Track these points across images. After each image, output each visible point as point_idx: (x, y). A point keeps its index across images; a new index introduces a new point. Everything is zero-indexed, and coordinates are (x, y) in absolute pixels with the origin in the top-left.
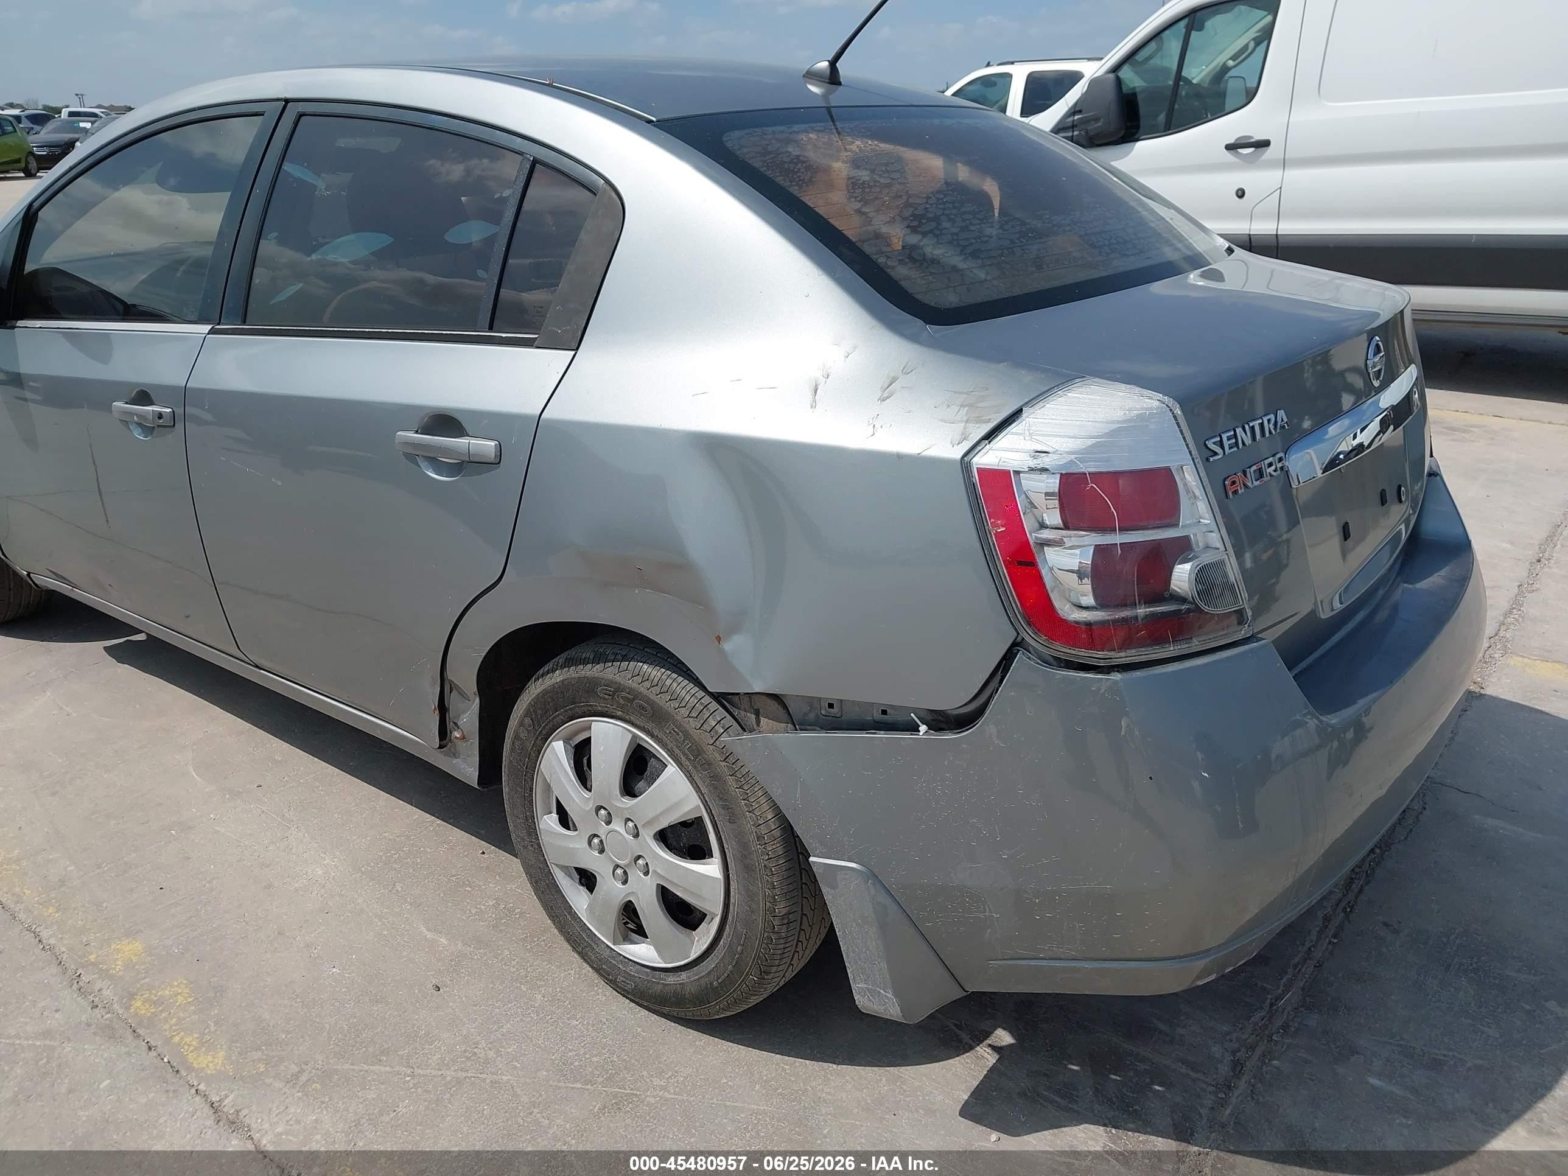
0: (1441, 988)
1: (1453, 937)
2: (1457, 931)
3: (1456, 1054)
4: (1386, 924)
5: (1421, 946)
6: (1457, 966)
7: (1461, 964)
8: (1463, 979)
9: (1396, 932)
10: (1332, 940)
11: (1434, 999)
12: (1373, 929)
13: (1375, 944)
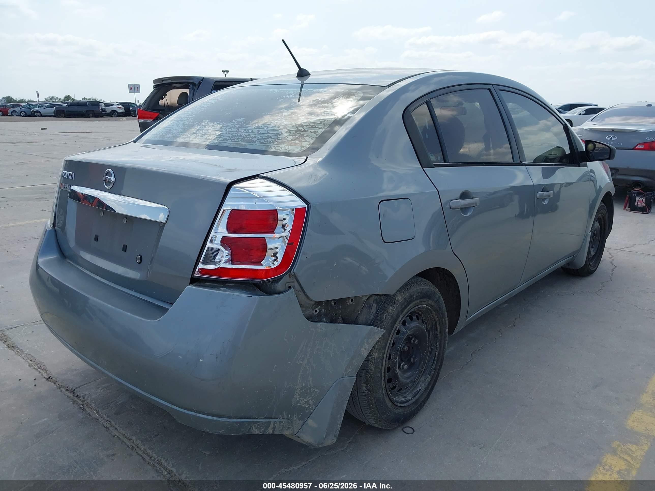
0: (68, 455)
3: (37, 444)
4: (114, 455)
5: (94, 460)
6: (75, 466)
7: (75, 468)
8: (67, 464)
9: (108, 456)
12: (114, 449)
13: (105, 446)
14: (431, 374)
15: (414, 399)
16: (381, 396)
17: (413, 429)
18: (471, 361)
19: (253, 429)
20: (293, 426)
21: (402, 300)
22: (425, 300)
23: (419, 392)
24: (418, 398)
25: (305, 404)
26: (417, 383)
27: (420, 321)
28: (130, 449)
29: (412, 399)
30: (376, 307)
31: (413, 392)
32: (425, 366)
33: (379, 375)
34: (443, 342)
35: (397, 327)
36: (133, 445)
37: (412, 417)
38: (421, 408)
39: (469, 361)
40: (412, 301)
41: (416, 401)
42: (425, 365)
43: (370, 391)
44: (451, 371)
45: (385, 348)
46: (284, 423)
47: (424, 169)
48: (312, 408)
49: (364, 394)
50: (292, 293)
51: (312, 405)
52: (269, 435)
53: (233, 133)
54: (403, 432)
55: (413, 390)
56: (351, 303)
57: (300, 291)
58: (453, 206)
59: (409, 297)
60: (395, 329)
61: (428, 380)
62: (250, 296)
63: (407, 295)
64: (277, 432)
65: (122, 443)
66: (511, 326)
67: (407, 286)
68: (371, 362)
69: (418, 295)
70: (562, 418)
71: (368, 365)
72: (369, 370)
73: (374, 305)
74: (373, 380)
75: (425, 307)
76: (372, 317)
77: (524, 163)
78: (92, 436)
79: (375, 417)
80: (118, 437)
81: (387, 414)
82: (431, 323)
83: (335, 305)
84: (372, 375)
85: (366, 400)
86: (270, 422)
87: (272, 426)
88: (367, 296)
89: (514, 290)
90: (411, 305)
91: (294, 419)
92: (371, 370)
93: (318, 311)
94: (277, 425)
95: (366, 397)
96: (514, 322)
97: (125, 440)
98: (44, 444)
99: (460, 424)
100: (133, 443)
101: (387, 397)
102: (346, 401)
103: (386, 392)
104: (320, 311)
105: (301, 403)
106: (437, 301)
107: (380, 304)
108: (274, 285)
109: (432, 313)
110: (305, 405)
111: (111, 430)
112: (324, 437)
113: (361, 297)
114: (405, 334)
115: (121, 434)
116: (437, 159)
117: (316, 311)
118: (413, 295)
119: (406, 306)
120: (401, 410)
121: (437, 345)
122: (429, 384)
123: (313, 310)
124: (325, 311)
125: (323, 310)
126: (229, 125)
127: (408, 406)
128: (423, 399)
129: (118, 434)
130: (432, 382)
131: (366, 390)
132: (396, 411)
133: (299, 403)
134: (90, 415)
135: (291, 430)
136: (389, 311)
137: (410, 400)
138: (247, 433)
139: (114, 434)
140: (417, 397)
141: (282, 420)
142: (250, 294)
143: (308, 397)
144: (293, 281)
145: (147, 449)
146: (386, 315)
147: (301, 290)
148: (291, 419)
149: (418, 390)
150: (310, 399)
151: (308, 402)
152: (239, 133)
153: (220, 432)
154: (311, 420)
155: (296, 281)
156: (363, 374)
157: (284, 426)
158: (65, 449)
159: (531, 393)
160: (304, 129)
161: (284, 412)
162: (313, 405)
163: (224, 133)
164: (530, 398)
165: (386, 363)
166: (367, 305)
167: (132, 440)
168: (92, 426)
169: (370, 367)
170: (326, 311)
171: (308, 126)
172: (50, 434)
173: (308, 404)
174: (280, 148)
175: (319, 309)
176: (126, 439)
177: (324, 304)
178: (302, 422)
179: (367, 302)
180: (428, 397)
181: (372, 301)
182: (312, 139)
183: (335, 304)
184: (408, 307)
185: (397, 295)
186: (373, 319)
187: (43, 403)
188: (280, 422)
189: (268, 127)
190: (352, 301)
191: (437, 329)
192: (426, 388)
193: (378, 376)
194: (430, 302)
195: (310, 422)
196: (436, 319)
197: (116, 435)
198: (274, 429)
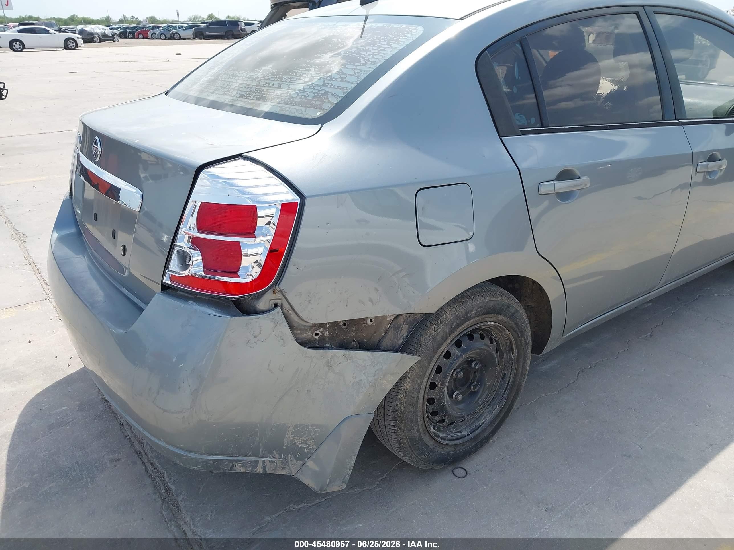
0: (73, 454)
1: (89, 480)
2: (90, 484)
3: (48, 436)
4: (118, 460)
5: (97, 464)
6: (75, 468)
7: (75, 471)
8: (69, 465)
9: (112, 461)
10: (129, 437)
11: (72, 448)
12: (120, 454)
13: (113, 448)
14: (501, 405)
15: (472, 434)
16: (416, 435)
17: (466, 471)
18: (574, 382)
19: (236, 467)
20: (289, 466)
21: (451, 318)
22: (490, 315)
23: (481, 427)
24: (479, 434)
25: (302, 443)
26: (480, 415)
27: (487, 341)
28: (137, 455)
29: (468, 435)
30: (408, 329)
31: (473, 426)
32: (494, 394)
33: (413, 410)
34: (521, 365)
35: (443, 351)
36: (141, 450)
37: (467, 456)
38: (482, 446)
39: (572, 381)
40: (468, 319)
41: (475, 438)
42: (495, 392)
43: (400, 429)
44: (543, 395)
45: (423, 379)
46: (276, 463)
47: (502, 138)
48: (312, 449)
49: (393, 431)
50: (278, 313)
51: (311, 445)
52: (259, 474)
53: (252, 88)
54: (453, 474)
55: (473, 423)
56: (370, 323)
57: (291, 311)
58: (543, 190)
59: (464, 314)
60: (441, 354)
61: (495, 412)
62: (219, 315)
63: (461, 310)
64: (269, 471)
65: (131, 447)
66: (646, 336)
67: (464, 298)
68: (401, 394)
69: (479, 310)
70: (675, 481)
71: (397, 398)
72: (399, 404)
73: (406, 327)
74: (403, 416)
75: (491, 324)
76: (401, 340)
77: (680, 121)
78: (103, 434)
79: (409, 457)
80: (129, 438)
81: (426, 455)
82: (504, 343)
83: (346, 327)
84: (402, 410)
85: (395, 438)
86: (257, 461)
87: (260, 465)
88: (393, 315)
89: (649, 295)
90: (468, 323)
91: (290, 459)
92: (401, 404)
93: (320, 334)
94: (268, 464)
95: (395, 435)
96: (652, 331)
97: (136, 443)
98: (54, 438)
99: (530, 473)
100: (143, 448)
101: (427, 434)
102: (359, 442)
103: (425, 428)
104: (323, 334)
105: (295, 443)
106: (513, 316)
107: (414, 325)
108: (254, 302)
109: (505, 331)
110: (303, 445)
111: (126, 429)
112: (327, 483)
113: (385, 317)
114: (457, 358)
115: (133, 435)
116: (529, 121)
117: (317, 334)
118: (472, 311)
119: (458, 326)
120: (449, 449)
121: (511, 370)
122: (498, 416)
123: (312, 333)
124: (329, 334)
125: (327, 333)
126: (252, 76)
127: (463, 444)
128: (486, 434)
129: (131, 435)
130: (502, 415)
131: (394, 427)
132: (441, 450)
133: (294, 443)
134: (110, 408)
135: (287, 470)
136: (431, 331)
137: (465, 436)
138: (230, 470)
139: (127, 434)
140: (477, 432)
141: (273, 460)
142: (220, 313)
143: (305, 436)
144: (280, 297)
145: (154, 458)
146: (426, 336)
147: (291, 309)
148: (285, 460)
149: (479, 424)
150: (309, 439)
151: (306, 441)
152: (259, 87)
153: (196, 468)
154: (312, 462)
155: (283, 298)
156: (391, 408)
157: (277, 465)
158: (73, 447)
159: (642, 439)
160: (331, 83)
161: (274, 452)
162: (313, 445)
163: (243, 87)
164: (639, 445)
165: (425, 395)
166: (394, 325)
167: (142, 444)
168: (107, 422)
169: (400, 400)
170: (331, 334)
171: (337, 80)
172: (63, 426)
173: (306, 444)
174: (296, 111)
175: (321, 332)
176: (136, 441)
177: (328, 326)
178: (300, 463)
179: (394, 322)
180: (494, 432)
181: (402, 321)
182: (337, 98)
183: (345, 325)
184: (461, 326)
185: (446, 309)
186: (402, 343)
187: (69, 388)
188: (271, 462)
189: (292, 79)
190: (371, 321)
191: (512, 350)
192: (492, 422)
193: (410, 412)
194: (500, 317)
195: (310, 463)
196: (511, 338)
197: (128, 436)
198: (265, 468)
